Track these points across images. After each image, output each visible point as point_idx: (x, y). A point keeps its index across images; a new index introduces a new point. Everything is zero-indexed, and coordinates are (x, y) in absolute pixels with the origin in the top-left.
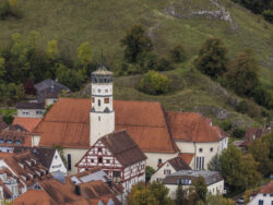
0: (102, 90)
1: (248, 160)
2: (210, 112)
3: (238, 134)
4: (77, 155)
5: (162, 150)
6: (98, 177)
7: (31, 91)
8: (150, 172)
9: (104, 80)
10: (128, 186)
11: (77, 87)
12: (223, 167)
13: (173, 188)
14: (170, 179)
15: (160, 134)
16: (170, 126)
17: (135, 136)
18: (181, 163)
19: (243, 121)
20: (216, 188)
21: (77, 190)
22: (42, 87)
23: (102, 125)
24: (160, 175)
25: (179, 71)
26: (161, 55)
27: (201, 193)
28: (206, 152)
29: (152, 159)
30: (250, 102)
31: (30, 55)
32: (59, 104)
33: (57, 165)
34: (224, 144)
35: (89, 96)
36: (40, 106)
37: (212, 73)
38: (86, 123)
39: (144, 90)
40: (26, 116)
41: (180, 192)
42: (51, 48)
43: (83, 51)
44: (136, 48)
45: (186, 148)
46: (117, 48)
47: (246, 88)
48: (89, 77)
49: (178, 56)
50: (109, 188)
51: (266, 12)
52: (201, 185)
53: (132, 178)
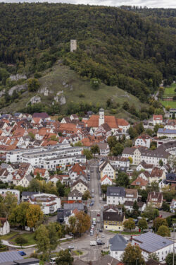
0: (102, 113)
1: (135, 130)
2: (126, 118)
3: (132, 124)
4: (96, 129)
5: (115, 128)
6: (101, 134)
7: (86, 113)
8: (112, 133)
9: (102, 111)
10: (107, 137)
11: (96, 112)
12: (129, 132)
13: (118, 138)
14: (117, 135)
15: (115, 124)
16: (117, 122)
17: (109, 124)
18: (119, 131)
19: (133, 121)
20: (128, 137)
21: (96, 138)
22: (88, 113)
23: (102, 122)
24: (115, 134)
25: (118, 109)
26: (115, 105)
27: (124, 138)
28: (125, 128)
29: (113, 130)
30: (135, 116)
31: (86, 105)
32: (92, 117)
33: (91, 132)
34: (129, 126)
35: (99, 115)
36: (88, 117)
37: (126, 109)
38: (98, 121)
39: (111, 113)
40: (85, 119)
41: (120, 138)
42: (91, 104)
43: (98, 105)
44: (109, 104)
45: (120, 127)
46: (105, 104)
47: (133, 113)
48: (99, 110)
49: (118, 105)
50: (103, 137)
51: (137, 96)
52: (124, 136)
53: (108, 135)
